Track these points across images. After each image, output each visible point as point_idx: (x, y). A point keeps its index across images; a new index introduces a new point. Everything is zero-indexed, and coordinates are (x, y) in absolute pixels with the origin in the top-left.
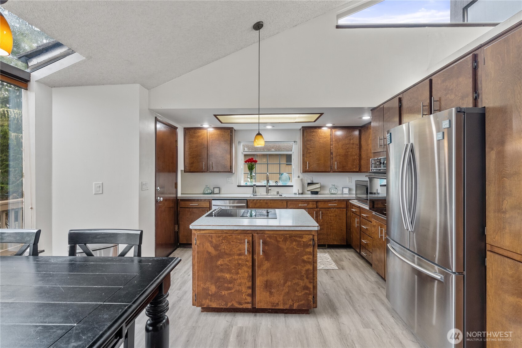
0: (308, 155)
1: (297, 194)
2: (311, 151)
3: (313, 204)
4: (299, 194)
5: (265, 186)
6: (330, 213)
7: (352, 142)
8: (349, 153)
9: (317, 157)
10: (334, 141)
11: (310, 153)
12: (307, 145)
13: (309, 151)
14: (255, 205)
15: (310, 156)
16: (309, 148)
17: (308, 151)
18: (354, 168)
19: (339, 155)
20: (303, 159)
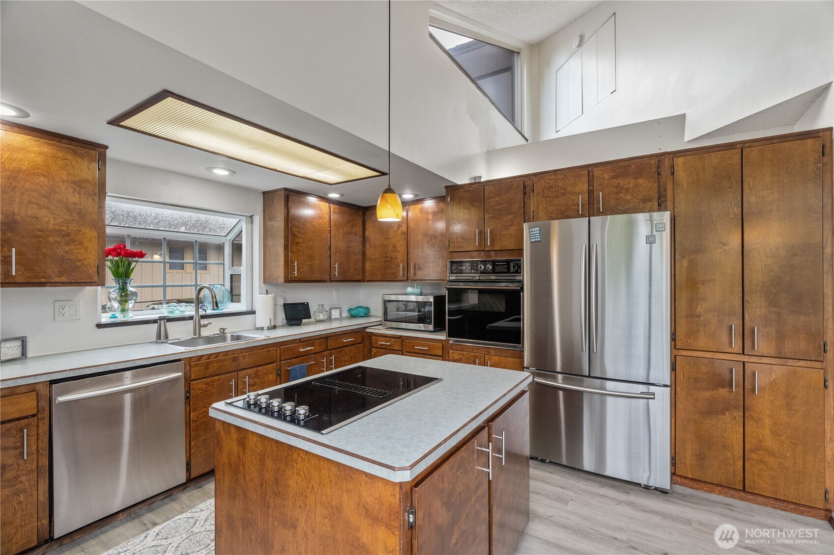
0: (295, 248)
1: (265, 328)
2: (300, 240)
3: (321, 345)
4: (269, 329)
5: (191, 318)
6: (343, 356)
7: (354, 231)
8: (352, 249)
9: (309, 252)
10: (333, 226)
11: (299, 243)
12: (294, 228)
13: (296, 240)
14: (207, 368)
15: (298, 251)
16: (296, 233)
17: (294, 239)
18: (357, 275)
19: (339, 252)
20: (286, 256)
